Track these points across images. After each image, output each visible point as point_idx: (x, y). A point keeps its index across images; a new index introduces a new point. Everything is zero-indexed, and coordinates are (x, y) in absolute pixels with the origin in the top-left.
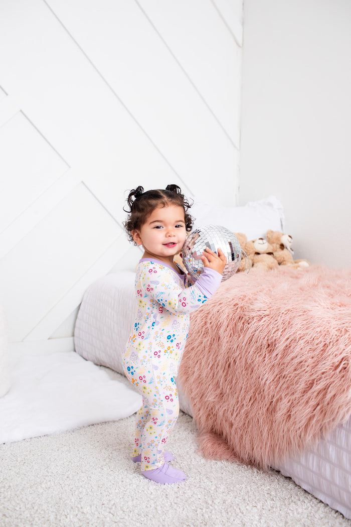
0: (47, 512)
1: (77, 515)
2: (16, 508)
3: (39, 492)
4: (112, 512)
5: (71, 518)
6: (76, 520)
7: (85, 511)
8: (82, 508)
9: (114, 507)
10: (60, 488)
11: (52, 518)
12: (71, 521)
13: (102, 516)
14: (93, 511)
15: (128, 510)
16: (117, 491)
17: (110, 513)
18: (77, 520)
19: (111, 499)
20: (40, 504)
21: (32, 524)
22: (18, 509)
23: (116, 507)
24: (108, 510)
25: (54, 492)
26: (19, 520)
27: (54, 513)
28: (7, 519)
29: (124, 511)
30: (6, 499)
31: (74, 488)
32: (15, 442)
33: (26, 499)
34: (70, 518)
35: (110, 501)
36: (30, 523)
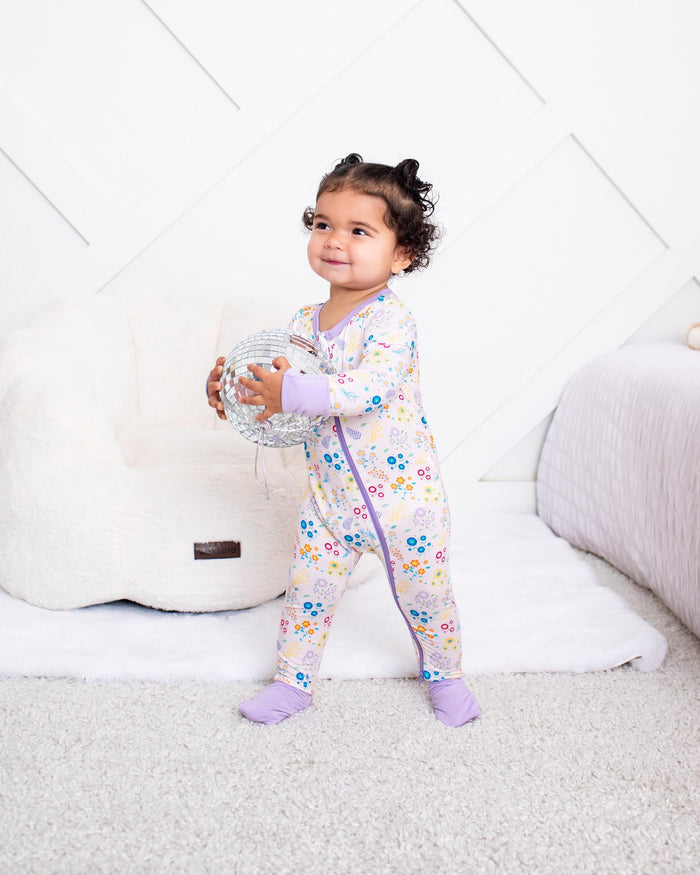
0: (365, 825)
1: (421, 846)
2: (308, 804)
3: (363, 785)
4: (496, 857)
5: (408, 848)
6: (416, 855)
7: (440, 841)
8: (436, 835)
9: (502, 850)
10: (408, 787)
11: (370, 839)
12: (406, 856)
13: (471, 861)
14: (456, 846)
15: (531, 862)
16: (524, 818)
17: (492, 859)
18: (419, 856)
19: (503, 831)
20: (356, 808)
21: (328, 841)
22: (312, 807)
23: (507, 850)
24: (489, 852)
25: (393, 791)
26: (308, 827)
27: (376, 832)
28: (284, 821)
29: (522, 863)
30: (296, 784)
31: (436, 793)
32: (350, 680)
33: (335, 792)
34: (405, 849)
35: (500, 834)
36: (326, 839)
